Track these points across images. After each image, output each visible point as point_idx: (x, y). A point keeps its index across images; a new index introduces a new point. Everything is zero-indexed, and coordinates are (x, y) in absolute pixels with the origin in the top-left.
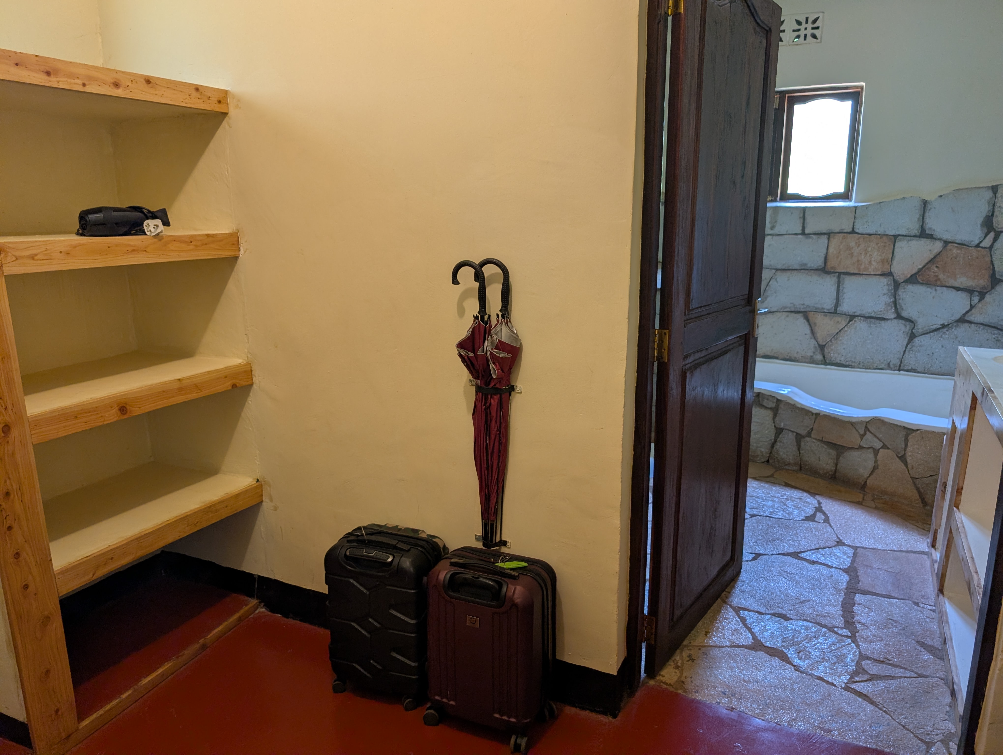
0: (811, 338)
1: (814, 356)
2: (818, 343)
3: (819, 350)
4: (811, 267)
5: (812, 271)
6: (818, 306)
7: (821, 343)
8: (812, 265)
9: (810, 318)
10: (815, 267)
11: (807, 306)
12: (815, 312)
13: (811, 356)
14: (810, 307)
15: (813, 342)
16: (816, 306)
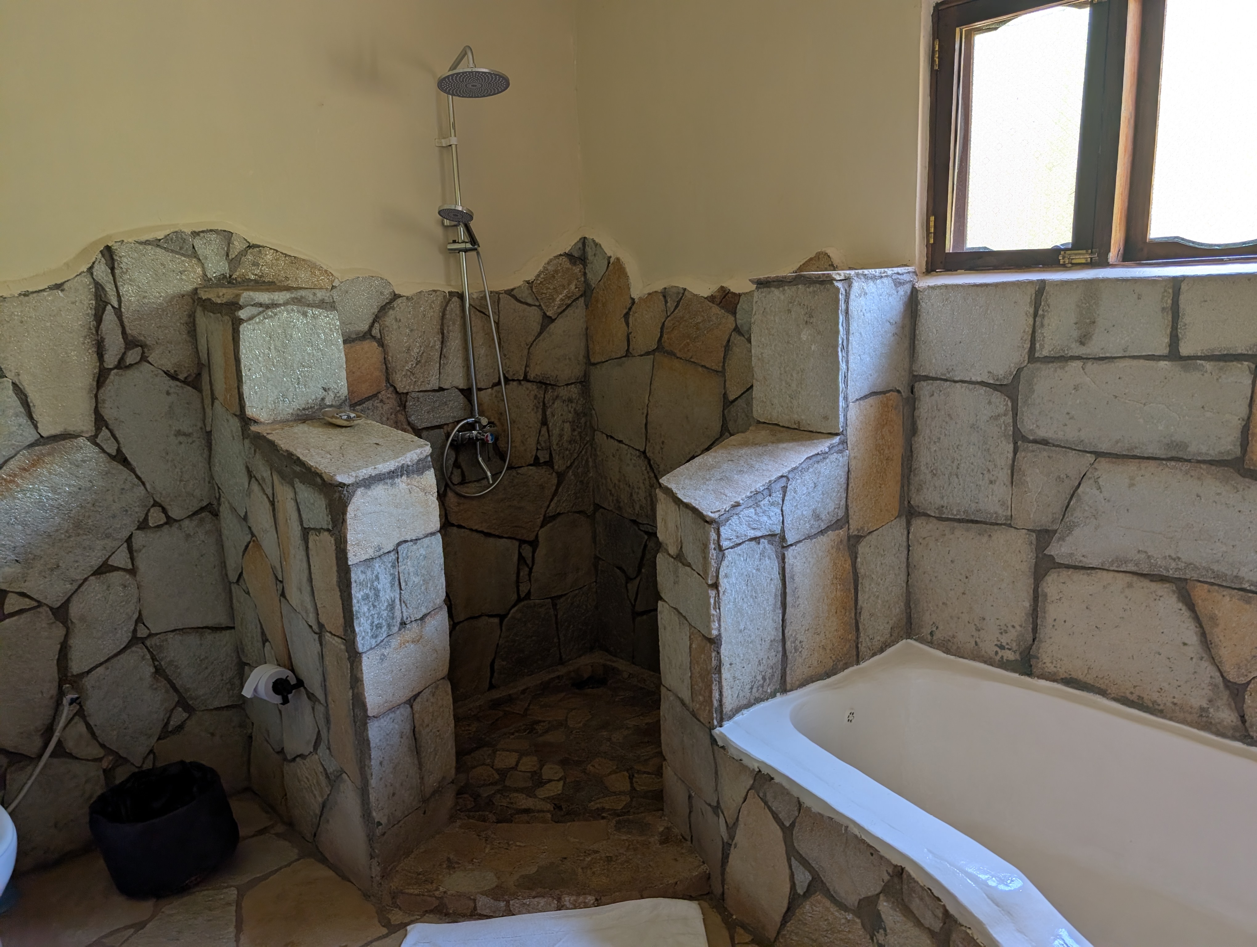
0: (1201, 658)
1: (1211, 710)
2: (1222, 676)
3: (1225, 695)
4: (1200, 454)
5: (1204, 466)
6: (1222, 568)
7: (1232, 676)
8: (1204, 449)
9: (1199, 603)
10: (1213, 454)
11: (1188, 565)
12: (1212, 584)
13: (1202, 709)
14: (1196, 568)
15: (1207, 670)
16: (1215, 567)
